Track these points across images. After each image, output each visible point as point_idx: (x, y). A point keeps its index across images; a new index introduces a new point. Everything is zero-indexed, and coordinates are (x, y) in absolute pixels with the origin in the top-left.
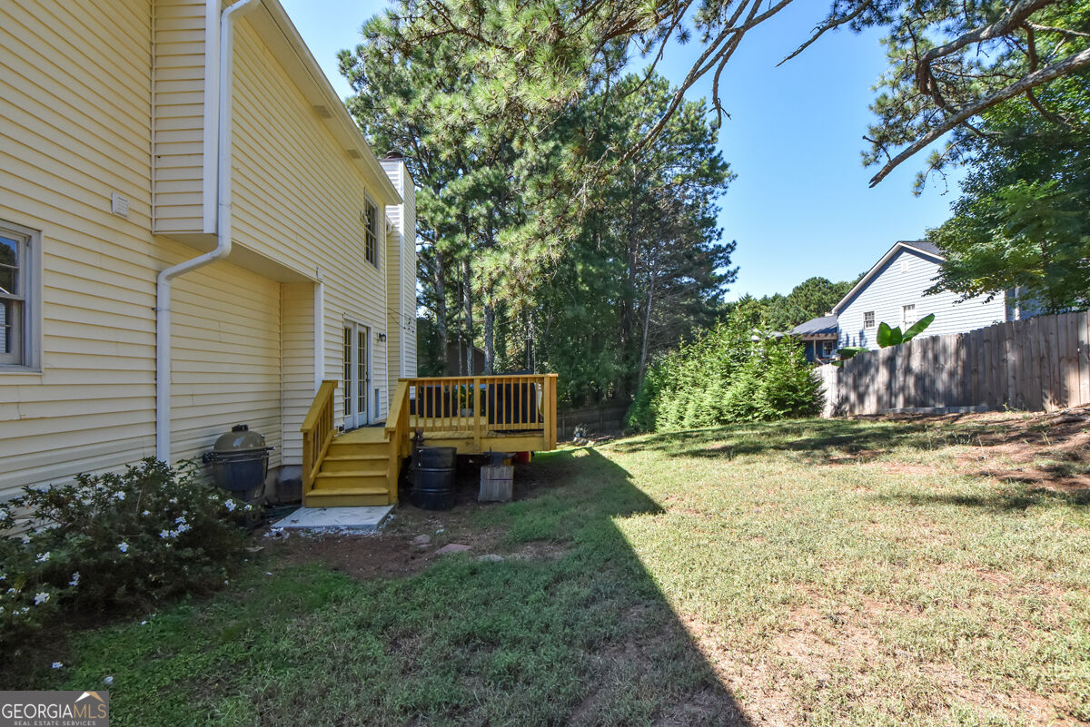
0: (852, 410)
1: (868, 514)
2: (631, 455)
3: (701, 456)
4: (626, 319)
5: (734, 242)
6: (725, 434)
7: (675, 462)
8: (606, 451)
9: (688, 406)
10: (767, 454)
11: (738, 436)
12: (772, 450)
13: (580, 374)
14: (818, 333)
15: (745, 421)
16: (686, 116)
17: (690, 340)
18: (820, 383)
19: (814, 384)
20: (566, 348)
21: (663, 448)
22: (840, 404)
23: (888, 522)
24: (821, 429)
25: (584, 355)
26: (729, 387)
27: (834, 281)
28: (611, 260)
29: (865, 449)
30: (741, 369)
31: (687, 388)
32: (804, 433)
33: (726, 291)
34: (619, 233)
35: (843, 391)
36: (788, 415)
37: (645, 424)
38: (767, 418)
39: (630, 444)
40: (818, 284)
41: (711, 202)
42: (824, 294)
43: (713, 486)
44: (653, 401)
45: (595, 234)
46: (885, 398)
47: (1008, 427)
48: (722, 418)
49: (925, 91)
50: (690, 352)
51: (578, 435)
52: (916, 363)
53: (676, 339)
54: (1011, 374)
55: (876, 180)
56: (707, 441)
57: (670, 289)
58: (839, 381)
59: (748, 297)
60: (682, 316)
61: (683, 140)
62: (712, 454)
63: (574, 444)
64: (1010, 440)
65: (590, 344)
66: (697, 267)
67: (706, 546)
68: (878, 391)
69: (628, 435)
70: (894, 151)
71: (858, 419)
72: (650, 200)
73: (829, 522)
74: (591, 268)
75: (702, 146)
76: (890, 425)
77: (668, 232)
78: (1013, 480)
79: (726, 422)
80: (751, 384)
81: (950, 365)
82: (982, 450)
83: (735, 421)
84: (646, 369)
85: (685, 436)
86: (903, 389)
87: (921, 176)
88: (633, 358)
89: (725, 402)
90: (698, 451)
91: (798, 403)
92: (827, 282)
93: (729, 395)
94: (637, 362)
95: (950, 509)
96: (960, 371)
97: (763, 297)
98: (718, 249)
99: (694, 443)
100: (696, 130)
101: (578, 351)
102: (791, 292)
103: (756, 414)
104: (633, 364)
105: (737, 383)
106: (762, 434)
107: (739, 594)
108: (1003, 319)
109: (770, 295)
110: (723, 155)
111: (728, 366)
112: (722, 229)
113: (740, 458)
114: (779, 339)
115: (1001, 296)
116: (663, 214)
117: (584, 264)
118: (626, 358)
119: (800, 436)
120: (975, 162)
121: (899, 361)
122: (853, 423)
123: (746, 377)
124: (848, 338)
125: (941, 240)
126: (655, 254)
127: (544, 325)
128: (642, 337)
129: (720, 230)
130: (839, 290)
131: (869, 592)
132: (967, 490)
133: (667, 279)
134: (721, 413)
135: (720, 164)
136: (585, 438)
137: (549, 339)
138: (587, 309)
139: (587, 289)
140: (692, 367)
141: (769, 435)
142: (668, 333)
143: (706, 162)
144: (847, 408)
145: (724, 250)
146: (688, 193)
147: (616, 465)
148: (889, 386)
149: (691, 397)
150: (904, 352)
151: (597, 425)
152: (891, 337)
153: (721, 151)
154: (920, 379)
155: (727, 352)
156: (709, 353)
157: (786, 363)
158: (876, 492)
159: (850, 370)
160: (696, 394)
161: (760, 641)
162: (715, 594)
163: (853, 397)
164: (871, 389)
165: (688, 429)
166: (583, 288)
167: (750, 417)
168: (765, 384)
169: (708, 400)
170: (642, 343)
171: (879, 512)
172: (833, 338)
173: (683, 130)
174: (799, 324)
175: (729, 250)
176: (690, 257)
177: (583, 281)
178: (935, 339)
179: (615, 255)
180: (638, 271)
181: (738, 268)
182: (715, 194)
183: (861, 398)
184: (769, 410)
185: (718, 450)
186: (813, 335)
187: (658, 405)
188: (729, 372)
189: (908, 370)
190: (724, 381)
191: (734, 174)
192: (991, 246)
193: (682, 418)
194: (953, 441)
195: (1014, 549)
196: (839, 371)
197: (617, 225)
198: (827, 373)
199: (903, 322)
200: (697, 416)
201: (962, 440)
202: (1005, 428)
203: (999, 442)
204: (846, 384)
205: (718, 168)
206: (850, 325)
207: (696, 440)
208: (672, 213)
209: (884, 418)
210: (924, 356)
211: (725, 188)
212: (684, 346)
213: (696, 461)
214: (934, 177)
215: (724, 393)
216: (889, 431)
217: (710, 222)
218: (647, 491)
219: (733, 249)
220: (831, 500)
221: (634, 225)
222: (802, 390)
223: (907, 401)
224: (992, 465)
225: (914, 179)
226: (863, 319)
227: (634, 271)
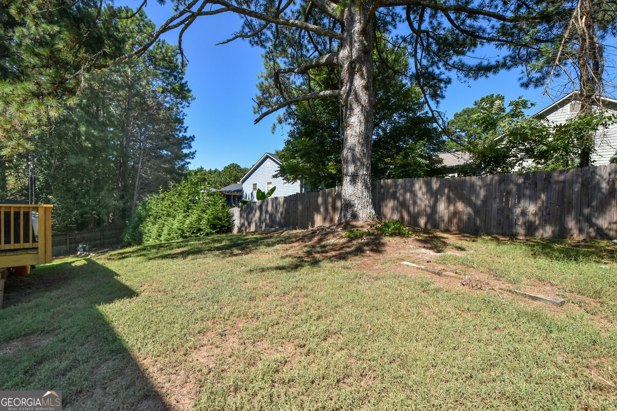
0: (246, 230)
1: (244, 279)
2: (121, 261)
3: (167, 258)
4: (123, 172)
5: (194, 136)
6: (183, 244)
7: (150, 263)
8: (101, 259)
9: (164, 229)
10: (204, 254)
11: (190, 245)
12: (207, 251)
13: (83, 206)
14: (234, 191)
15: (196, 236)
16: (166, 52)
17: (166, 189)
18: (233, 216)
19: (229, 217)
20: (70, 186)
21: (144, 255)
22: (241, 227)
23: (252, 281)
24: (231, 239)
25: (87, 192)
26: (188, 218)
27: (242, 167)
28: (112, 129)
29: (247, 248)
30: (195, 208)
31: (163, 218)
32: (223, 242)
33: (189, 163)
34: (118, 112)
35: (242, 221)
36: (217, 233)
37: (135, 240)
38: (207, 234)
39: (121, 254)
40: (235, 167)
41: (181, 109)
42: (237, 172)
43: (172, 274)
44: (141, 225)
45: (97, 108)
46: (258, 224)
47: (297, 236)
48: (184, 235)
49: (277, 87)
50: (166, 196)
51: (82, 250)
52: (270, 208)
53: (158, 187)
54: (299, 214)
55: (257, 121)
56: (172, 249)
57: (154, 156)
58: (241, 216)
59: (202, 168)
60: (162, 174)
61: (163, 65)
62: (173, 256)
63: (77, 257)
64: (296, 241)
65: (92, 185)
66: (172, 146)
67: (162, 311)
68: (256, 221)
69: (122, 248)
70: (265, 110)
71: (247, 233)
72: (142, 96)
73: (227, 285)
74: (93, 131)
75: (175, 74)
76: (258, 236)
77: (153, 120)
78: (295, 257)
79: (186, 237)
80: (199, 216)
81: (281, 210)
82: (288, 246)
83: (191, 237)
84: (137, 205)
85: (160, 246)
86: (265, 220)
87: (274, 125)
88: (127, 197)
89: (186, 226)
90: (166, 255)
91: (222, 226)
92: (239, 166)
93: (187, 222)
94: (131, 200)
95: (274, 272)
96: (284, 213)
97: (209, 169)
98: (185, 138)
99: (165, 250)
100: (172, 63)
101: (82, 189)
102: (223, 169)
103: (202, 233)
104: (127, 201)
105: (192, 215)
106: (203, 243)
107: (175, 335)
108: (299, 192)
109: (213, 169)
110: (188, 84)
111: (188, 206)
112: (187, 127)
113: (190, 257)
114: (214, 193)
115: (299, 182)
116: (150, 108)
117: (87, 127)
118: (122, 197)
119: (221, 243)
120: (293, 125)
121: (264, 207)
122: (244, 236)
123: (197, 212)
124: (246, 195)
125: (280, 156)
126: (144, 132)
127: (49, 167)
128: (135, 184)
129: (186, 127)
130: (244, 171)
131: (239, 316)
132: (281, 263)
133: (151, 149)
134: (184, 233)
135: (186, 88)
136: (87, 251)
137: (54, 178)
138: (90, 160)
139: (90, 145)
140: (167, 205)
141: (206, 243)
142: (154, 183)
143: (177, 84)
144: (244, 229)
145: (188, 139)
146: (167, 99)
147: (108, 269)
148: (260, 218)
149: (166, 223)
150: (265, 203)
151: (98, 242)
152: (262, 196)
153: (187, 81)
154: (271, 215)
155: (188, 198)
156: (177, 197)
157: (217, 206)
158: (248, 268)
159: (245, 211)
160: (169, 222)
161: (184, 358)
162: (161, 339)
163: (246, 224)
164: (253, 220)
165: (163, 242)
166: (86, 144)
167: (199, 234)
168: (207, 216)
169: (176, 225)
170: (134, 188)
171: (249, 277)
172: (241, 195)
173: (163, 59)
174: (226, 186)
175: (191, 140)
176: (168, 139)
177: (87, 139)
178: (276, 198)
179: (114, 126)
180: (132, 140)
181: (196, 151)
182: (183, 105)
183: (249, 224)
184: (208, 230)
185: (178, 254)
186: (231, 192)
187: (144, 228)
188: (188, 209)
189: (267, 212)
190: (185, 214)
191: (194, 97)
192: (295, 161)
193: (160, 236)
194: (279, 242)
195: (292, 285)
196: (241, 211)
197: (117, 106)
198: (236, 212)
199: (265, 190)
200: (169, 234)
201: (281, 242)
202: (296, 236)
203: (293, 242)
204: (244, 217)
205: (185, 90)
206: (247, 189)
207: (165, 248)
208: (156, 109)
209: (257, 233)
210: (272, 206)
211: (189, 103)
212: (163, 192)
213: (164, 261)
214: (278, 126)
215: (185, 221)
216: (258, 239)
217: (180, 121)
218: (128, 284)
219: (193, 140)
220: (229, 274)
221: (129, 109)
222: (224, 220)
223: (266, 226)
224: (289, 252)
225: (272, 126)
226: (252, 187)
227: (129, 141)
